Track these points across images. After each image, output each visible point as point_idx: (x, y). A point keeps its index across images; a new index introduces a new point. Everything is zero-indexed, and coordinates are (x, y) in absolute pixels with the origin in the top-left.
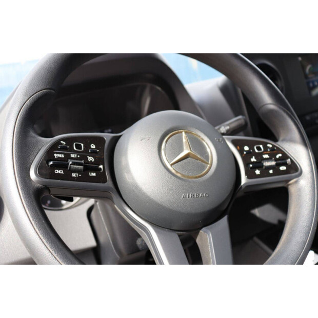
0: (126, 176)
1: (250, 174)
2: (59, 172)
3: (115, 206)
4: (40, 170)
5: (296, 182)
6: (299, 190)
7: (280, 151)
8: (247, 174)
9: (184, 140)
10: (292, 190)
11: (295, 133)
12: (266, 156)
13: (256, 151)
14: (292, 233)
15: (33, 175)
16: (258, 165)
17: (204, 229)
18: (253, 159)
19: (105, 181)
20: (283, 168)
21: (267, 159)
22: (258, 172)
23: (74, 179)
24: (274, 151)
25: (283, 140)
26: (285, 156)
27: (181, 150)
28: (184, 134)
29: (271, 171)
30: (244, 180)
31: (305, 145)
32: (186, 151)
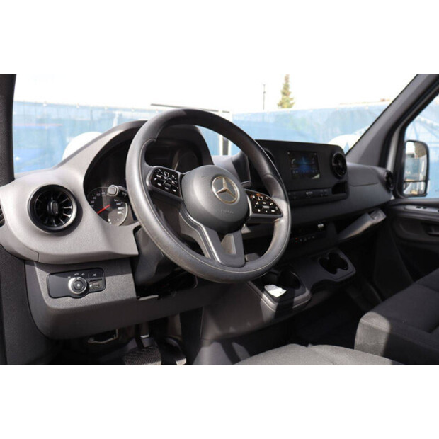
0: (192, 195)
1: (254, 211)
2: (159, 184)
3: (180, 213)
4: (152, 181)
5: (279, 220)
6: (281, 225)
7: (272, 202)
8: (253, 211)
9: (224, 182)
10: (277, 225)
11: (281, 193)
12: (264, 203)
13: (259, 199)
14: (275, 245)
15: (147, 183)
16: (260, 206)
18: (257, 203)
19: (179, 196)
20: (273, 211)
21: (265, 205)
22: (259, 210)
23: (166, 190)
24: (269, 201)
25: (275, 197)
26: (275, 205)
27: (222, 187)
28: (224, 180)
29: (266, 212)
30: (251, 213)
31: (286, 201)
32: (224, 188)
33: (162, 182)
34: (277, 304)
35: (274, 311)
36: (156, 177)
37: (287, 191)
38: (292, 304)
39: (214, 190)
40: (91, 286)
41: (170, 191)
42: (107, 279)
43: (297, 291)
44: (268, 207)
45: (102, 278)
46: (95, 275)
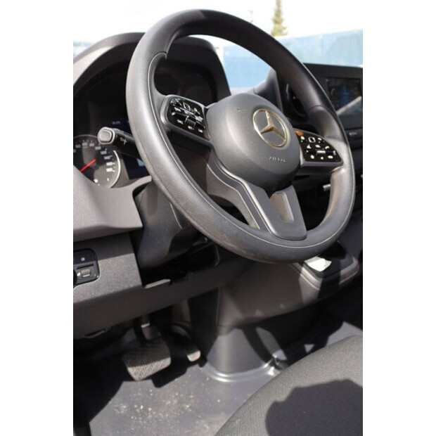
1: (307, 157)
2: (180, 122)
3: (208, 165)
4: (168, 115)
5: (339, 170)
6: (341, 176)
7: (328, 145)
8: (304, 158)
9: (268, 117)
11: (337, 131)
12: (318, 146)
13: (310, 141)
14: (337, 204)
16: (313, 151)
17: (276, 192)
18: (309, 147)
20: (330, 157)
21: (318, 149)
22: (312, 157)
23: (190, 130)
24: (323, 144)
26: (332, 149)
27: (266, 124)
29: (322, 158)
30: (302, 161)
31: (346, 142)
32: (269, 125)
33: (183, 118)
34: (321, 279)
35: (318, 289)
36: (174, 111)
37: (345, 130)
38: (338, 278)
39: (256, 128)
40: (79, 275)
41: (195, 132)
42: (100, 263)
43: (343, 261)
44: (324, 152)
45: (94, 262)
46: (83, 259)
